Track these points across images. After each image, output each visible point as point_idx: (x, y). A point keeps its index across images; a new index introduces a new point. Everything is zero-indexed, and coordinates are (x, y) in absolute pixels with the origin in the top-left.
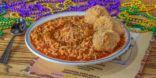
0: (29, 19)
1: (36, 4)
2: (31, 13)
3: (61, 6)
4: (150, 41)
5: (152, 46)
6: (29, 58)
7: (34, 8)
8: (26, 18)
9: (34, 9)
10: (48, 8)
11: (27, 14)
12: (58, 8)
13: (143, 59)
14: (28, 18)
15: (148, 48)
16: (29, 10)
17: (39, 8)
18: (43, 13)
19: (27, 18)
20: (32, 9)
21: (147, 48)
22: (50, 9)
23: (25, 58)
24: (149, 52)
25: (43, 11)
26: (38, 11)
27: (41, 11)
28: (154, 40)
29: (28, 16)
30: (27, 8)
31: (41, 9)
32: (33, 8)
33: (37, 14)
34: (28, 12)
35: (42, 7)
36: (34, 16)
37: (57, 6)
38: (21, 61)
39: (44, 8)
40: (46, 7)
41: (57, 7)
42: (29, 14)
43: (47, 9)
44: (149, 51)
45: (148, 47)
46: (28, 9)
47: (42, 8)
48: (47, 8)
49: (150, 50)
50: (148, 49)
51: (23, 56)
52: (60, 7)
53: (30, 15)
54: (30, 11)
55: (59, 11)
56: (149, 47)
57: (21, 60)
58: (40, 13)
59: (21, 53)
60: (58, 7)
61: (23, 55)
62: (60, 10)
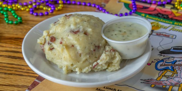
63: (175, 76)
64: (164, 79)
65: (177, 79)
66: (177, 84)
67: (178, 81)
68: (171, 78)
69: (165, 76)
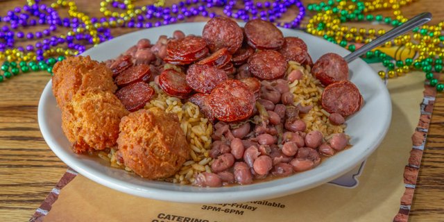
0: (15, 55)
1: (33, 6)
2: (22, 36)
3: (117, 7)
4: (422, 104)
5: (429, 118)
6: (37, 185)
7: (27, 17)
8: (7, 52)
9: (28, 22)
10: (75, 14)
11: (7, 41)
12: (107, 13)
13: (407, 163)
14: (14, 51)
15: (419, 125)
16: (13, 26)
17: (44, 19)
18: (58, 32)
19: (11, 54)
20: (21, 22)
22: (84, 19)
23: (20, 185)
24: (423, 137)
25: (59, 28)
26: (42, 29)
27: (52, 28)
29: (12, 47)
30: (5, 19)
31: (52, 19)
32: (24, 17)
33: (41, 36)
34: (9, 34)
35: (53, 13)
36: (31, 46)
37: (102, 10)
38: (10, 198)
39: (62, 16)
40: (69, 14)
41: (103, 13)
42: (15, 38)
43: (71, 20)
44: (424, 135)
46: (8, 22)
47: (54, 17)
48: (73, 17)
49: (426, 130)
51: (15, 180)
52: (113, 11)
53: (17, 41)
54: (16, 28)
55: (112, 22)
57: (9, 195)
58: (52, 33)
59: (7, 170)
60: (108, 10)
61: (12, 177)
62: (115, 19)
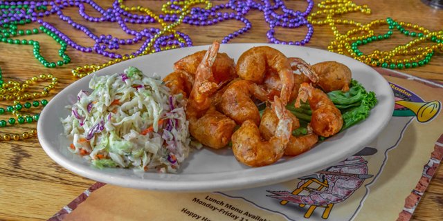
21: (414, 188)
28: (438, 162)
45: (416, 184)
50: (413, 192)
56: (420, 184)
63: (323, 189)
64: (304, 193)
65: (325, 196)
66: (324, 203)
67: (327, 199)
68: (317, 193)
69: (307, 188)
